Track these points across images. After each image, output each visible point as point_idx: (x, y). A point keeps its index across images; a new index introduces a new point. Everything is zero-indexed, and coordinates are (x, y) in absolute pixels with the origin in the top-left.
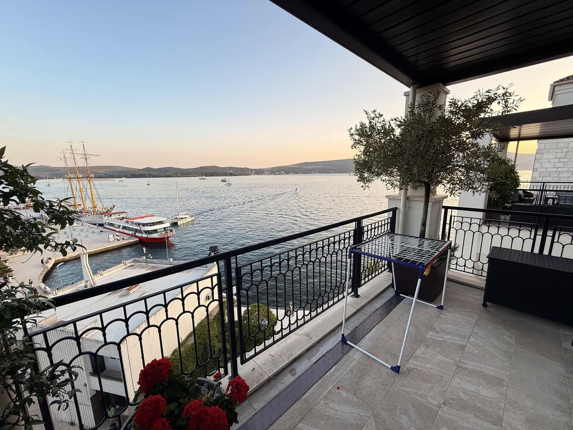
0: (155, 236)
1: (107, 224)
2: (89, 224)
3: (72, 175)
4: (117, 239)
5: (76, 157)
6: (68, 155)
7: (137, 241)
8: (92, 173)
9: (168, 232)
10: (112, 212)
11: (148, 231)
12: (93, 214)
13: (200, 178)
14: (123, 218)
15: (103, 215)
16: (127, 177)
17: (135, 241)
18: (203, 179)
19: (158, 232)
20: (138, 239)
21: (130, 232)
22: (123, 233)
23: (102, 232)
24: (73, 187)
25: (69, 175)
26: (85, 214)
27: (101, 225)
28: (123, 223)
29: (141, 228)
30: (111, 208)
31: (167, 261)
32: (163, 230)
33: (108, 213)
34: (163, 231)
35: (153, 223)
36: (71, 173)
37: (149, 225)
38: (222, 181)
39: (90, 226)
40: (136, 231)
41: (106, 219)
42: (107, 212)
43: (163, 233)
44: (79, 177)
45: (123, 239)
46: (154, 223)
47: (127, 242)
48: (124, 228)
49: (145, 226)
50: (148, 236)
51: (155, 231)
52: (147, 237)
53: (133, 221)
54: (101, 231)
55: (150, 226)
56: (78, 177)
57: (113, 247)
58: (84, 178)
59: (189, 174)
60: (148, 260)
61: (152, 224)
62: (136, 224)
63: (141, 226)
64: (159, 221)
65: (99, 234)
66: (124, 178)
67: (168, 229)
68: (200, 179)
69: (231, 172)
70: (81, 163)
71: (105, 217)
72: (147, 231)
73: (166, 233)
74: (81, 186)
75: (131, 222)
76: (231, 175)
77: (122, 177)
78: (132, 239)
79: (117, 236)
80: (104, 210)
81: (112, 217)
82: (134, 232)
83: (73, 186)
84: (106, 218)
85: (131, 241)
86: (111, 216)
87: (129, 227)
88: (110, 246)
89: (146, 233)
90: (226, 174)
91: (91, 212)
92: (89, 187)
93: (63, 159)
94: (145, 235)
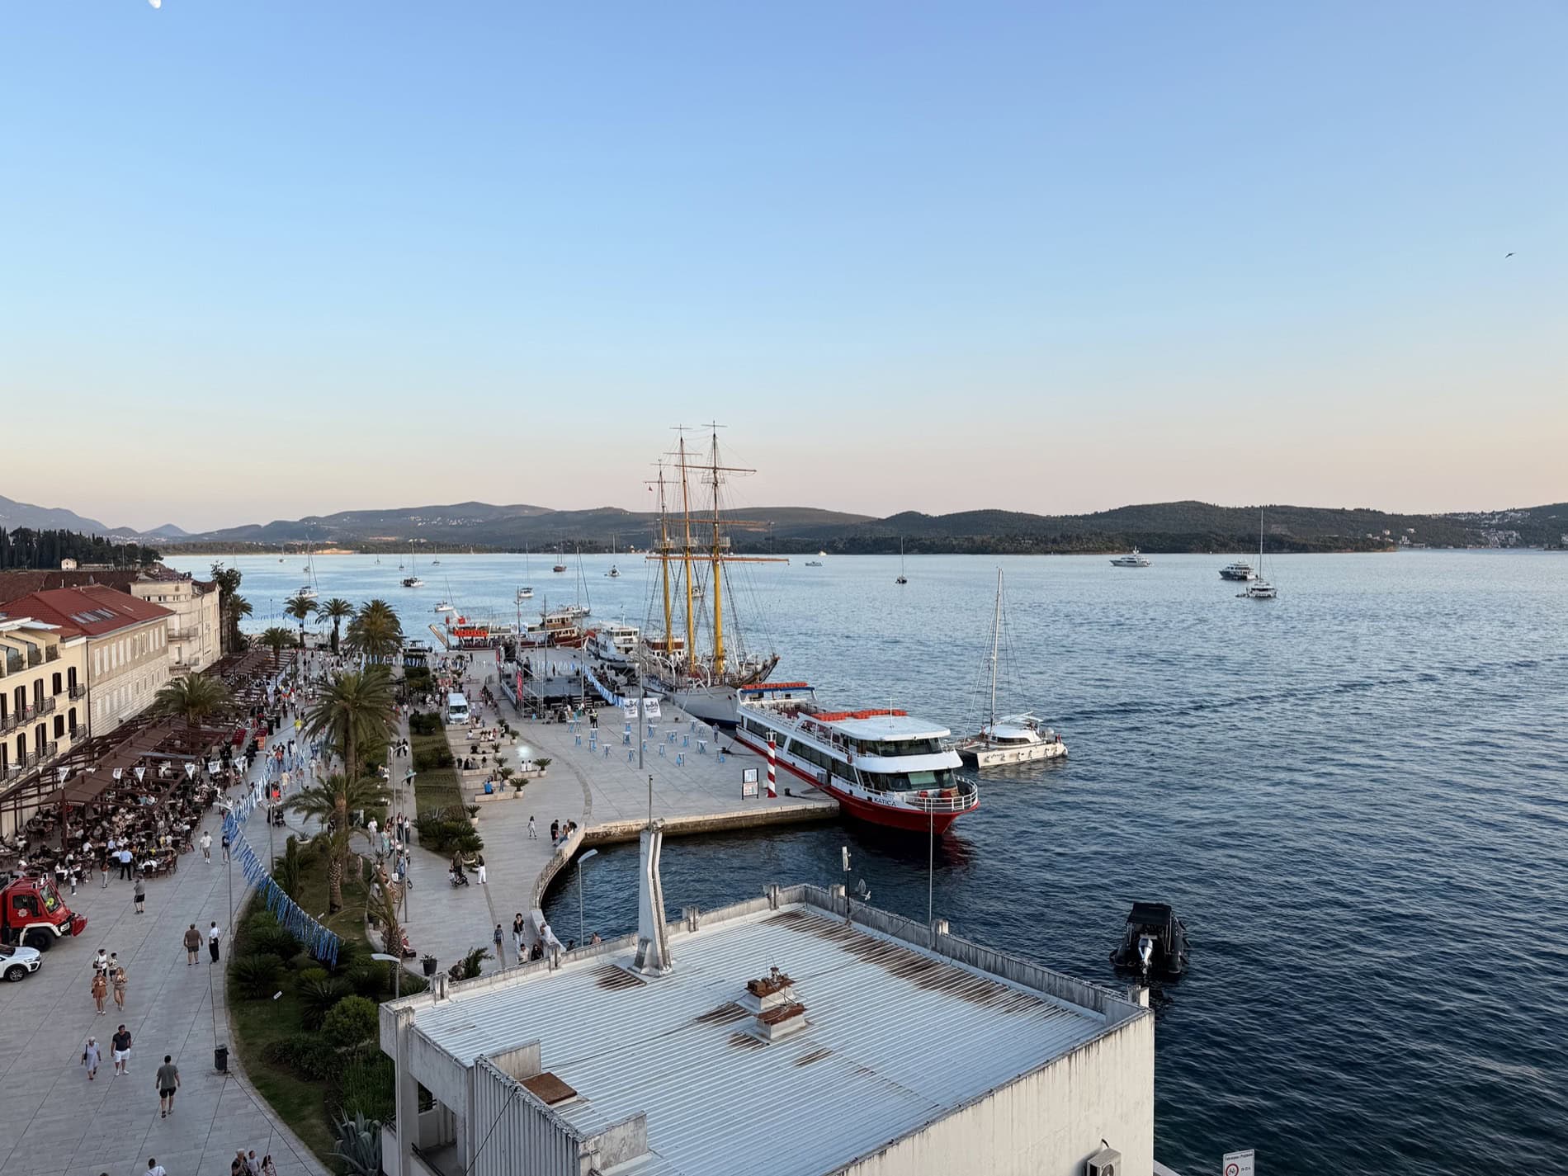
0: (899, 799)
1: (745, 726)
2: (696, 720)
3: (672, 542)
4: (768, 788)
5: (690, 477)
6: (672, 474)
7: (831, 808)
8: (725, 535)
9: (949, 794)
10: (766, 682)
11: (875, 776)
12: (709, 684)
13: (1118, 557)
14: (798, 708)
15: (739, 690)
16: (833, 550)
17: (823, 810)
18: (1132, 563)
19: (909, 787)
20: (835, 804)
21: (814, 771)
22: (791, 768)
23: (728, 752)
24: (671, 579)
25: (664, 539)
26: (690, 679)
27: (728, 727)
28: (792, 730)
29: (850, 760)
30: (765, 667)
31: (923, 929)
32: (932, 779)
33: (754, 683)
34: (932, 786)
35: (896, 743)
36: (670, 534)
37: (880, 749)
38: (1227, 576)
39: (697, 728)
40: (835, 767)
41: (745, 707)
42: (752, 680)
43: (930, 792)
44: (690, 545)
45: (787, 793)
46: (901, 743)
47: (799, 807)
48: (797, 748)
49: (868, 754)
50: (873, 796)
51: (900, 780)
52: (870, 799)
53: (828, 724)
54: (725, 751)
55: (886, 754)
56: (686, 549)
57: (753, 817)
58: (703, 552)
59: (1070, 542)
60: (854, 903)
61: (893, 749)
62: (836, 738)
63: (853, 750)
64: (920, 736)
65: (719, 761)
66: (823, 554)
67: (950, 781)
68: (1116, 563)
69: (1277, 530)
70: (701, 501)
71: (743, 699)
72: (871, 773)
73: (941, 795)
74: (690, 579)
75: (822, 728)
76: (1276, 545)
77: (816, 551)
78: (815, 800)
79: (771, 777)
80: (744, 673)
81: (764, 702)
82: (825, 772)
83: (669, 580)
84: (747, 702)
85: (810, 806)
86: (761, 696)
87: (811, 748)
88: (741, 814)
89: (867, 785)
90: (1249, 544)
91: (705, 676)
92: (711, 583)
93: (655, 487)
94: (860, 792)
